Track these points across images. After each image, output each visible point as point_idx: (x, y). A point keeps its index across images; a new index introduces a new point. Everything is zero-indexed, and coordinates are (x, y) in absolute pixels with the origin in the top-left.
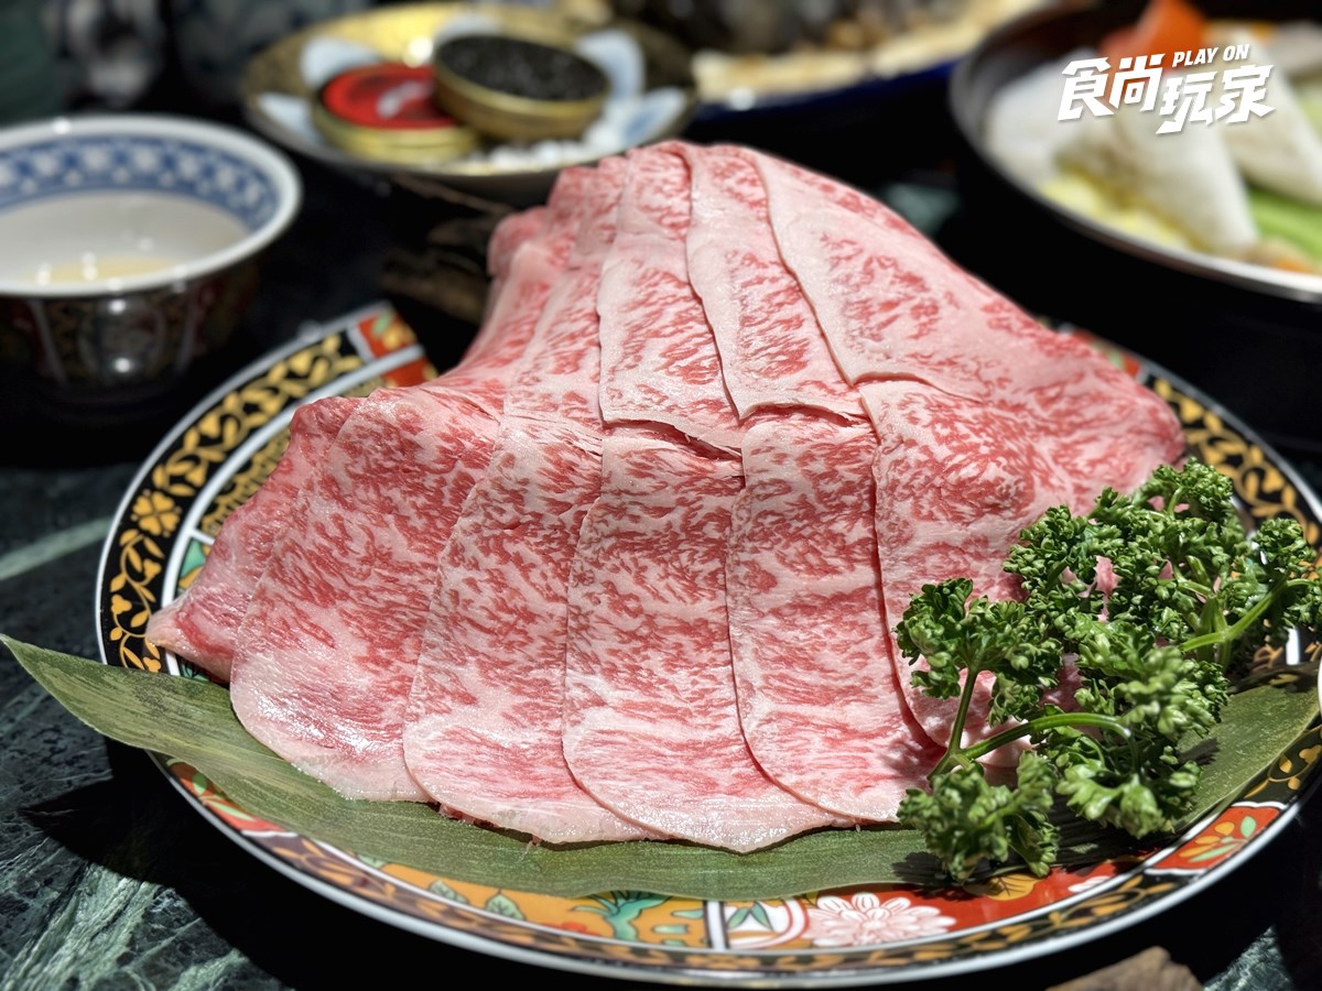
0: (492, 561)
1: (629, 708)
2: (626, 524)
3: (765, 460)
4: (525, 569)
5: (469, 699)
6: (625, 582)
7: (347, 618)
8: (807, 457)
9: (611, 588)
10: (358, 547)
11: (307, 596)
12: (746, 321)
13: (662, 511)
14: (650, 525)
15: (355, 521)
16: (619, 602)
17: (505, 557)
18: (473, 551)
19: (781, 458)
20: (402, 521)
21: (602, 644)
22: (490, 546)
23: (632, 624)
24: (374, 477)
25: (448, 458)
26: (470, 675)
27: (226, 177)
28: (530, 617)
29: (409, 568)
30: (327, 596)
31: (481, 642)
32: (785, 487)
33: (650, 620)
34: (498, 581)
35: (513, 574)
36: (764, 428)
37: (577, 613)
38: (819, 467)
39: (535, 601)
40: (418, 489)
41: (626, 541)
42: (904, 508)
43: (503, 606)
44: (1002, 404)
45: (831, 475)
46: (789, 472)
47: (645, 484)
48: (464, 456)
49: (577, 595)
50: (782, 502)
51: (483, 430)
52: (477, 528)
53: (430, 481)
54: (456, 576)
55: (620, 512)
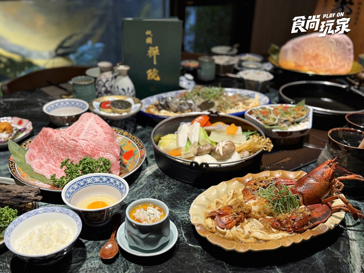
0: (49, 147)
1: (53, 165)
2: (59, 147)
3: (70, 144)
4: (52, 148)
5: (42, 159)
6: (58, 153)
7: (38, 148)
8: (73, 145)
9: (57, 153)
10: (41, 142)
11: (35, 145)
13: (62, 147)
14: (61, 148)
15: (41, 139)
16: (57, 154)
17: (50, 147)
18: (48, 145)
19: (71, 144)
20: (45, 141)
21: (55, 158)
22: (50, 145)
23: (57, 157)
24: (44, 136)
25: (49, 136)
26: (44, 157)
27: (82, 105)
28: (50, 153)
29: (44, 145)
30: (37, 145)
31: (46, 154)
32: (71, 148)
33: (59, 157)
34: (49, 149)
35: (50, 148)
36: (71, 141)
37: (54, 154)
38: (74, 146)
39: (51, 152)
40: (46, 138)
41: (59, 149)
42: (78, 153)
43: (49, 151)
44: (99, 147)
45: (75, 148)
46: (72, 146)
47: (61, 143)
48: (51, 136)
49: (54, 152)
50: (71, 149)
51: (54, 134)
52: (49, 143)
53: (47, 138)
54: (46, 147)
55: (59, 145)
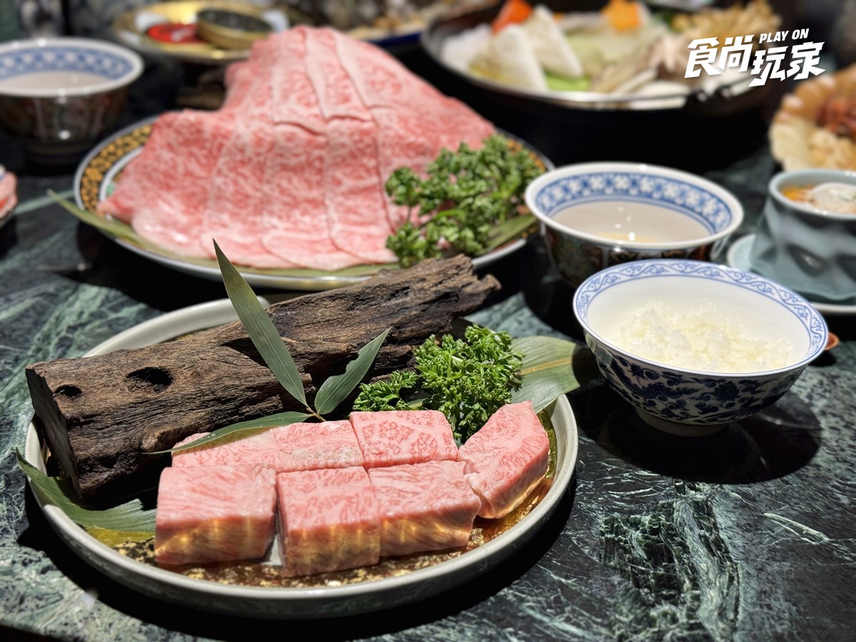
0: (232, 175)
1: (287, 230)
2: (283, 161)
3: (336, 135)
4: (245, 178)
5: (224, 226)
6: (285, 184)
7: (177, 196)
8: (351, 134)
9: (279, 186)
10: (181, 170)
11: (161, 188)
12: (328, 86)
13: (297, 155)
14: (293, 161)
15: (180, 160)
16: (282, 191)
17: (238, 174)
18: (225, 170)
19: (342, 134)
20: (198, 161)
21: (277, 207)
22: (233, 169)
23: (287, 199)
24: (187, 143)
25: (215, 136)
26: (225, 217)
28: (247, 197)
29: (200, 178)
30: (168, 188)
31: (229, 206)
32: (343, 146)
33: (295, 198)
34: (235, 182)
35: (241, 181)
36: (335, 123)
37: (266, 195)
38: (357, 137)
39: (250, 191)
40: (203, 148)
41: (284, 167)
42: (388, 152)
43: (237, 192)
45: (361, 141)
46: (345, 140)
47: (290, 145)
48: (220, 136)
49: (266, 188)
50: (343, 152)
51: (228, 126)
52: (226, 163)
53: (208, 145)
54: (219, 181)
55: (281, 156)
